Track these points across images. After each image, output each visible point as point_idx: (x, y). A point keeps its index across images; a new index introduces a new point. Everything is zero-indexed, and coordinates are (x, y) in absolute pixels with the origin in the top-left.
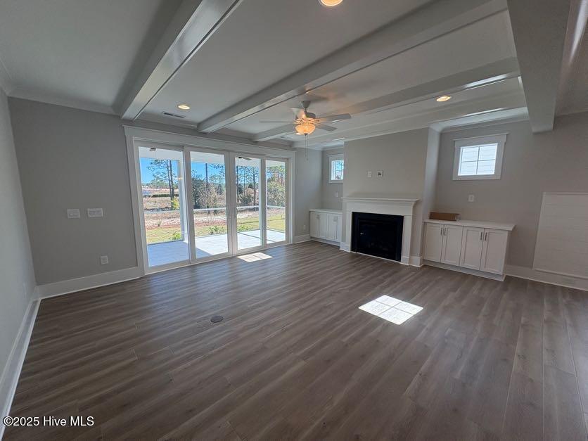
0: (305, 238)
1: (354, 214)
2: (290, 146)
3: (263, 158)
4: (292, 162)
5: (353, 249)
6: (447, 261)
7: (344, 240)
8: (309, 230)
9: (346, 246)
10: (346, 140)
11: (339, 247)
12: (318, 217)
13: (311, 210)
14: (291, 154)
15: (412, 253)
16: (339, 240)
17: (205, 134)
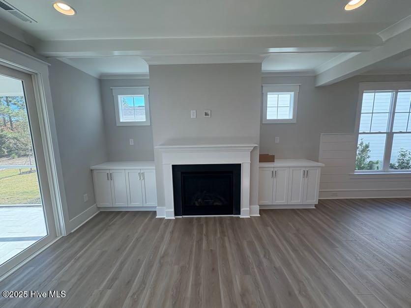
7: (161, 202)
8: (94, 200)
11: (155, 213)
12: (110, 177)
13: (93, 167)
15: (251, 203)
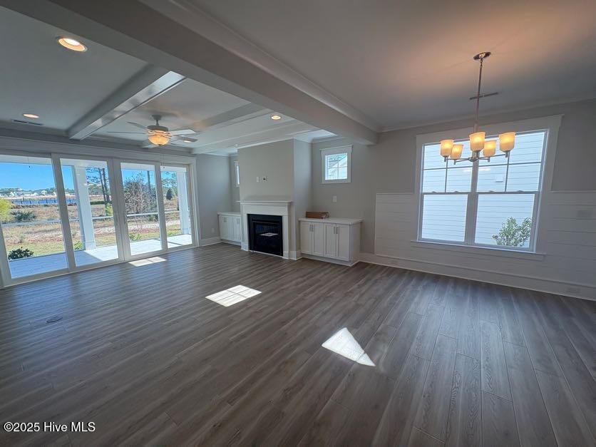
0: (213, 241)
1: (249, 215)
2: (190, 152)
3: (157, 163)
4: (193, 167)
5: (250, 248)
6: (316, 253)
8: (218, 232)
9: (245, 246)
10: (239, 148)
11: (240, 247)
12: (225, 220)
13: (219, 213)
14: (193, 161)
15: (290, 248)
16: (241, 241)
17: (77, 141)
